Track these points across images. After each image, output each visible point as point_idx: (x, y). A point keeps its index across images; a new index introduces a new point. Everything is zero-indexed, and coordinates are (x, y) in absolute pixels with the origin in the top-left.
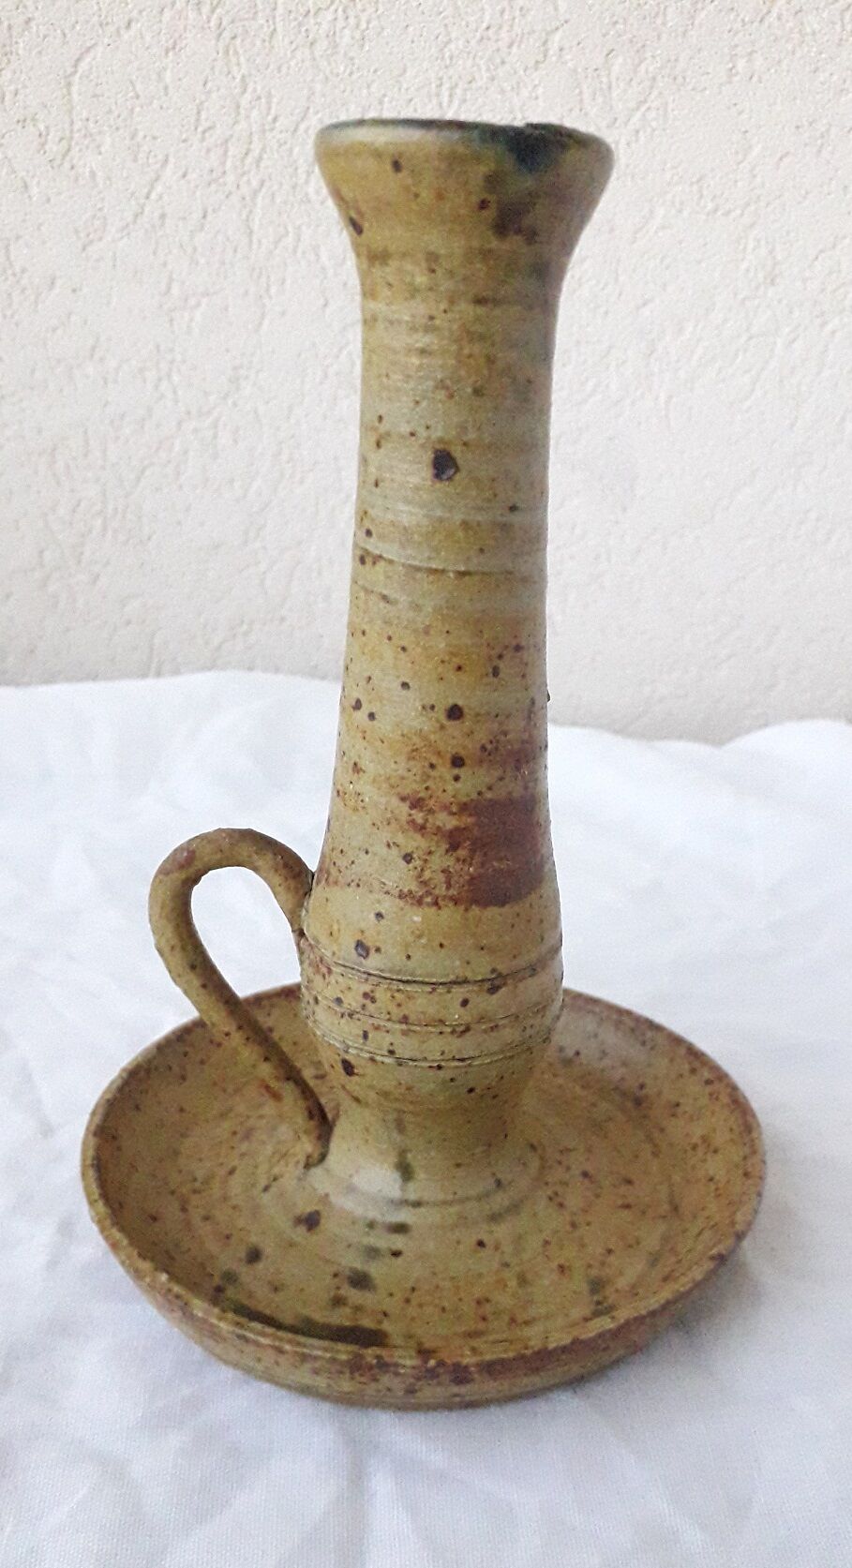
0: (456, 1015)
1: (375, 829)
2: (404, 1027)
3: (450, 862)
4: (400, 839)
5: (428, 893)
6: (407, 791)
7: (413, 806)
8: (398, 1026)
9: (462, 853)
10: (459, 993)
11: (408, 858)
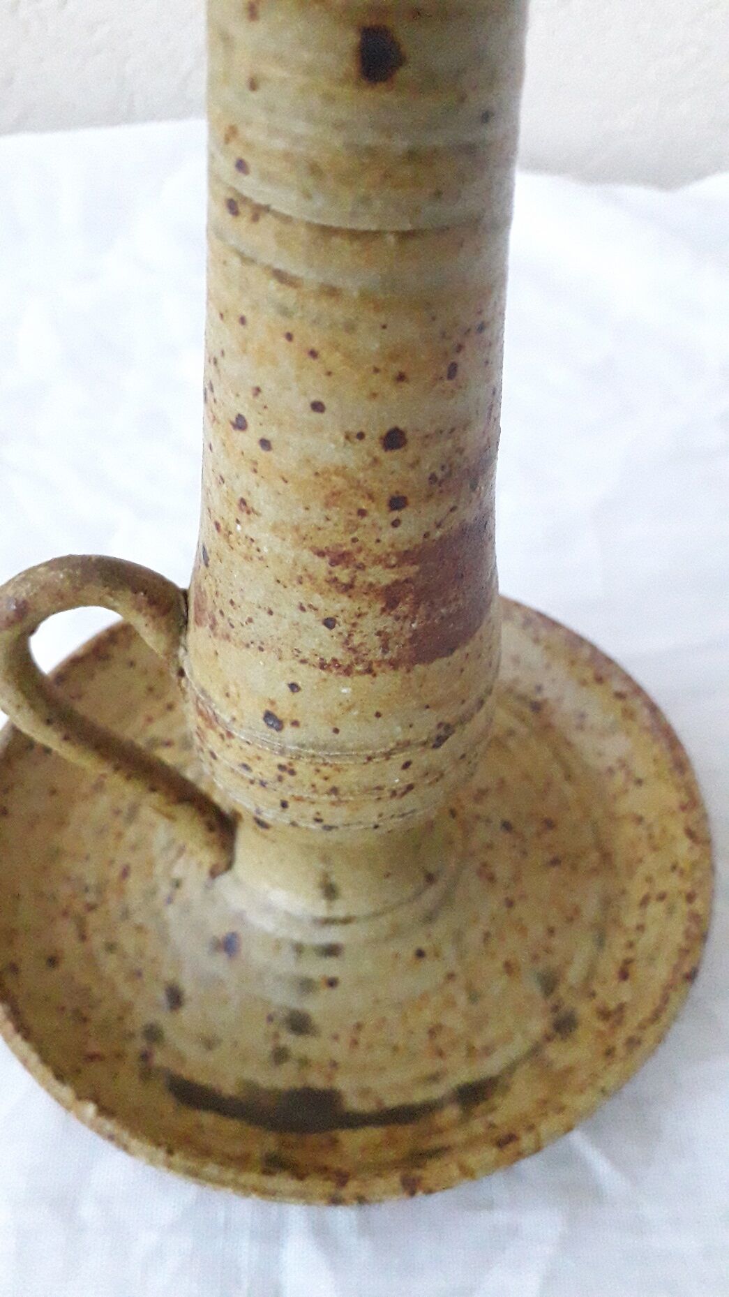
0: (396, 779)
1: (280, 587)
2: (333, 797)
3: (387, 623)
4: (317, 600)
5: (357, 661)
6: (324, 544)
7: (334, 563)
8: (325, 797)
9: (403, 608)
10: (400, 758)
11: (330, 623)
